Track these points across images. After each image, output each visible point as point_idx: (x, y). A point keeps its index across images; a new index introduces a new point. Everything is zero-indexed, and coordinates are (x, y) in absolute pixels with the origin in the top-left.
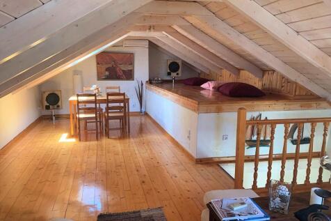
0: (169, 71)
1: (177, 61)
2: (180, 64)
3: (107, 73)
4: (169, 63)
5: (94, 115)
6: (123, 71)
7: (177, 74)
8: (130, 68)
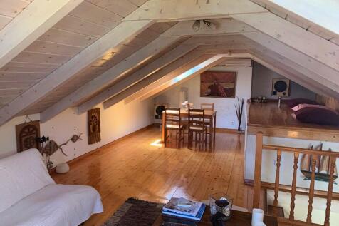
0: (274, 90)
1: (285, 80)
2: (288, 84)
3: (209, 91)
4: (275, 82)
5: (178, 127)
6: (224, 89)
7: (284, 94)
8: (231, 86)
